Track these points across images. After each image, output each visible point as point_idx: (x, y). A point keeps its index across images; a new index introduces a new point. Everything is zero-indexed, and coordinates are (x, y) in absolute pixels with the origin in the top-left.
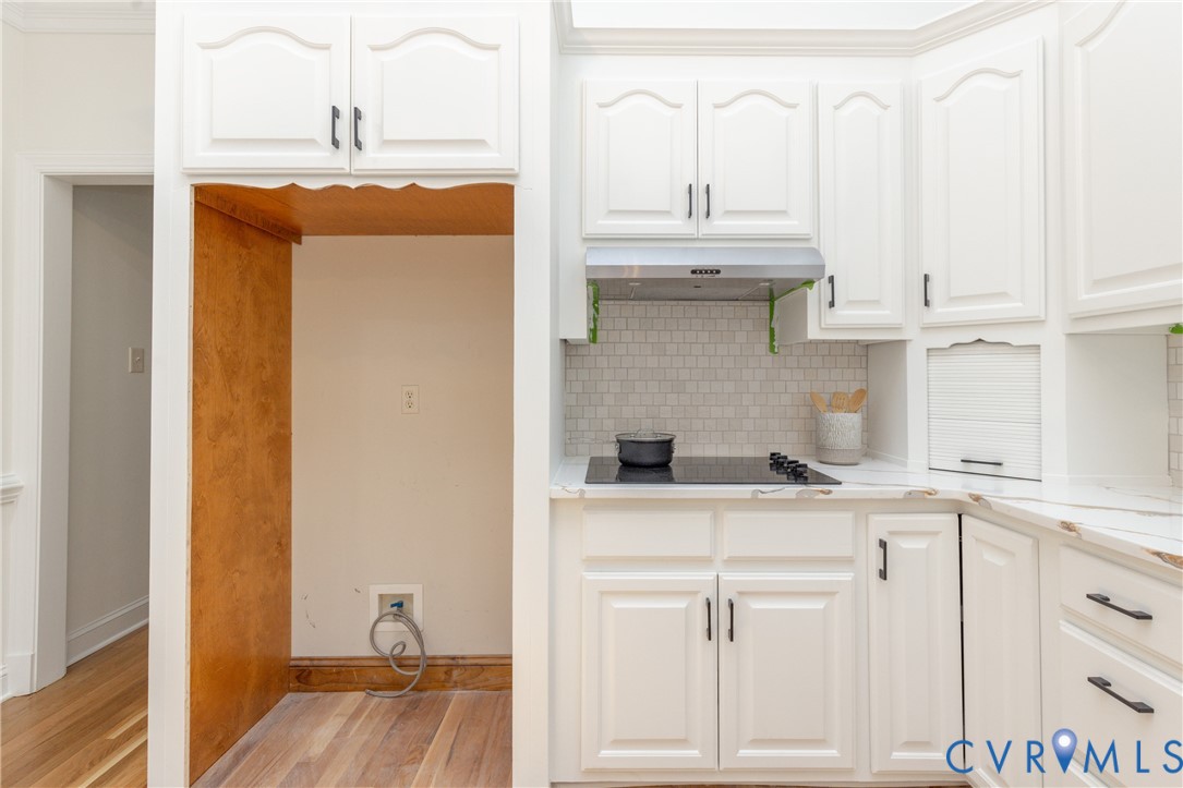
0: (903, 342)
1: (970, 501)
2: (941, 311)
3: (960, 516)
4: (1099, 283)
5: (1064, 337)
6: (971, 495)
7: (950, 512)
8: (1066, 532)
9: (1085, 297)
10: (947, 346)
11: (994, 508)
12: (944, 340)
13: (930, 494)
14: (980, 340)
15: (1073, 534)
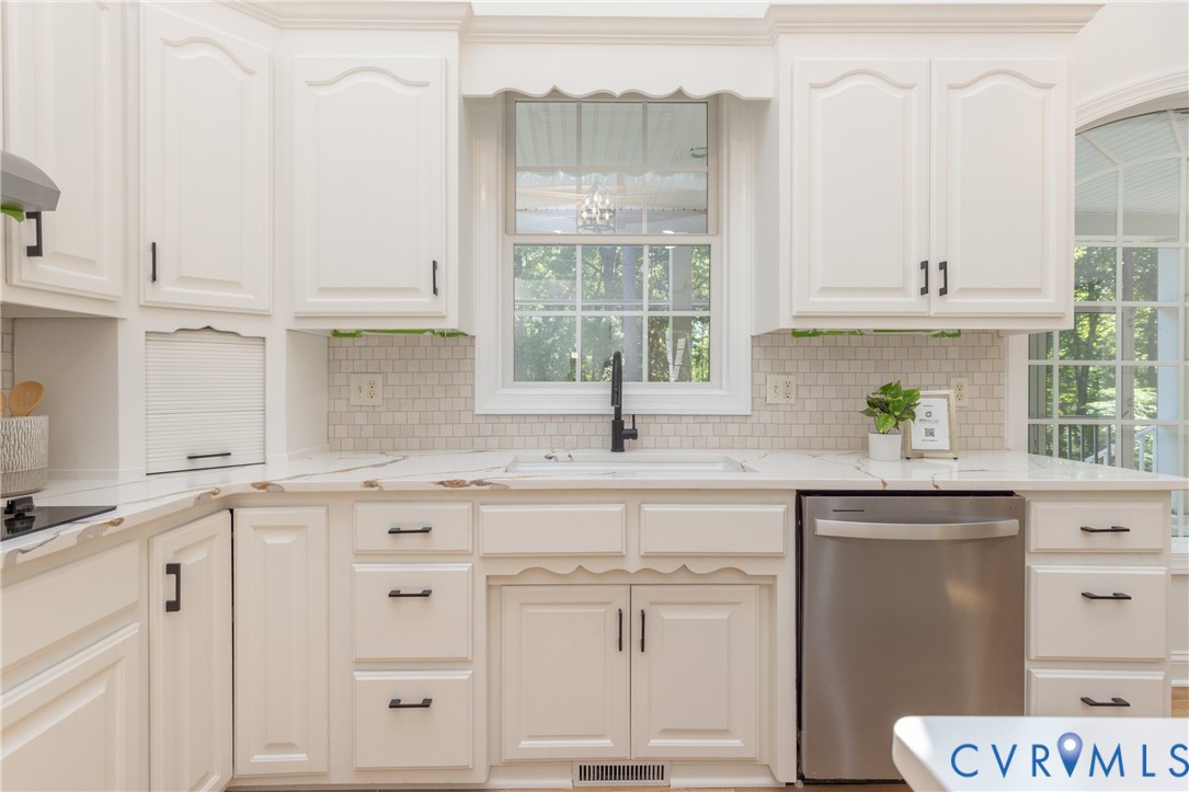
0: (112, 321)
1: (256, 490)
2: (168, 290)
3: (232, 511)
4: (323, 291)
5: (285, 332)
6: (254, 485)
7: (219, 511)
8: (370, 489)
9: (311, 300)
10: (173, 331)
11: (287, 489)
12: (170, 323)
13: (215, 494)
14: (208, 328)
15: (376, 489)
